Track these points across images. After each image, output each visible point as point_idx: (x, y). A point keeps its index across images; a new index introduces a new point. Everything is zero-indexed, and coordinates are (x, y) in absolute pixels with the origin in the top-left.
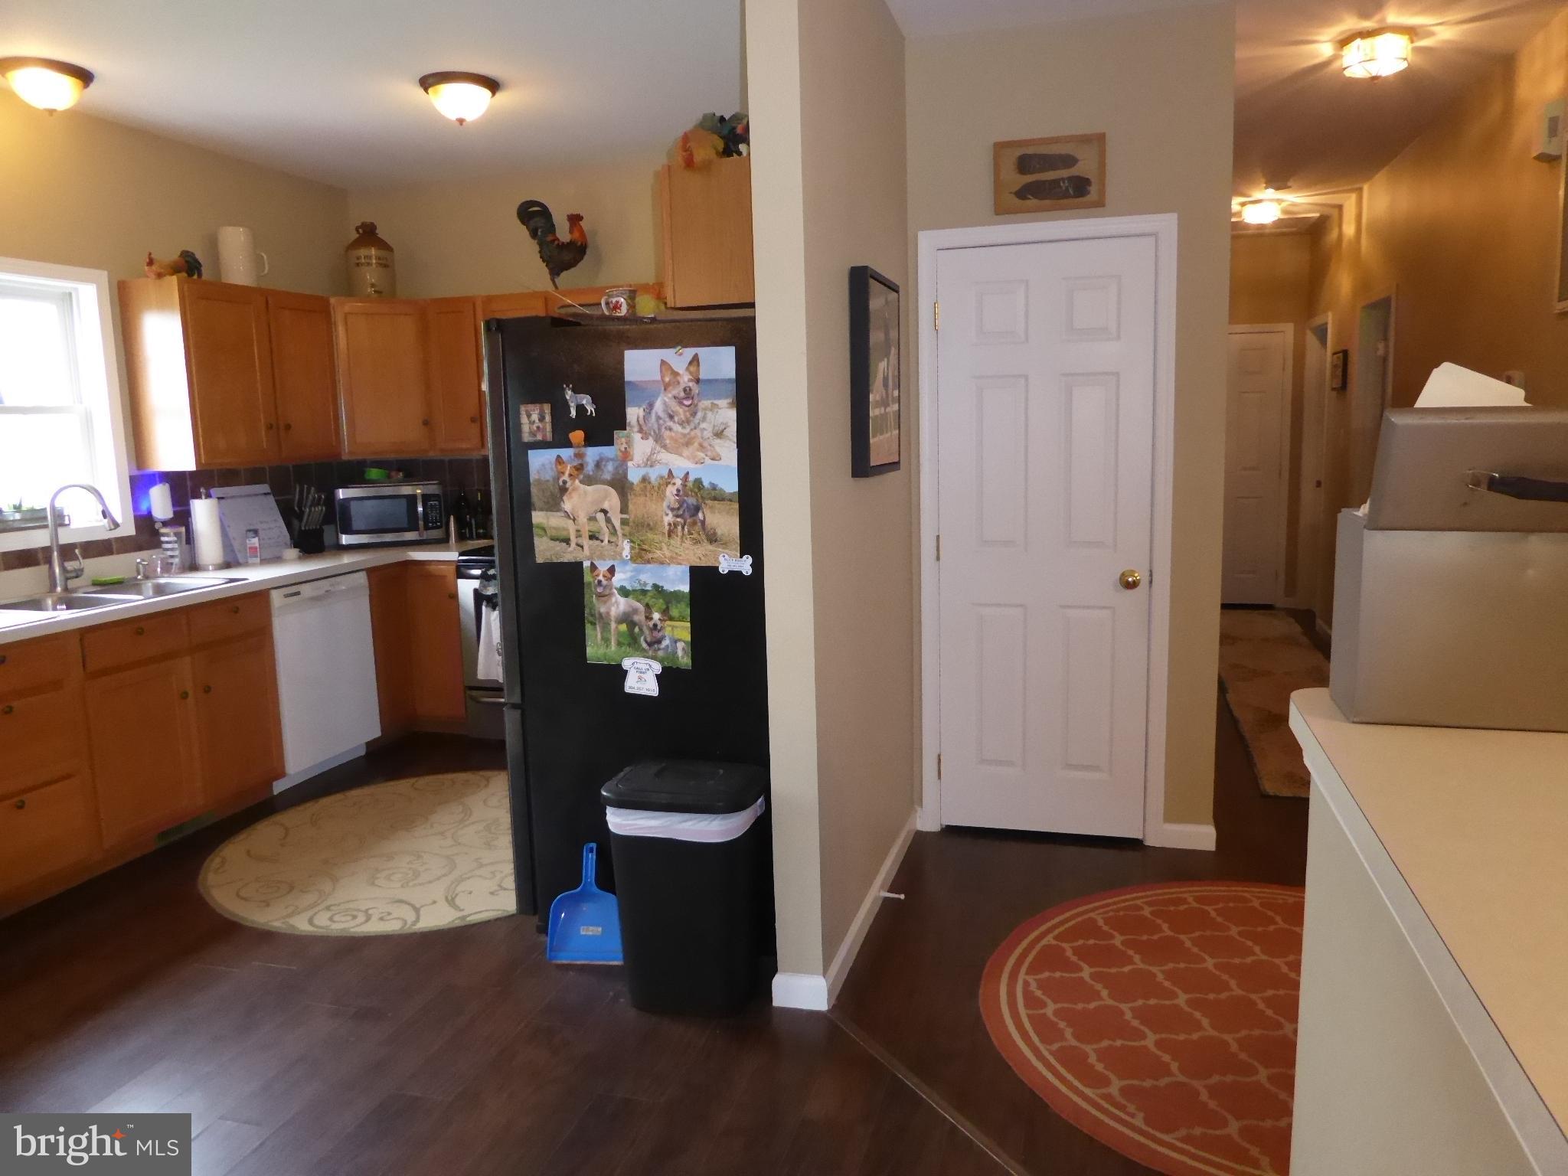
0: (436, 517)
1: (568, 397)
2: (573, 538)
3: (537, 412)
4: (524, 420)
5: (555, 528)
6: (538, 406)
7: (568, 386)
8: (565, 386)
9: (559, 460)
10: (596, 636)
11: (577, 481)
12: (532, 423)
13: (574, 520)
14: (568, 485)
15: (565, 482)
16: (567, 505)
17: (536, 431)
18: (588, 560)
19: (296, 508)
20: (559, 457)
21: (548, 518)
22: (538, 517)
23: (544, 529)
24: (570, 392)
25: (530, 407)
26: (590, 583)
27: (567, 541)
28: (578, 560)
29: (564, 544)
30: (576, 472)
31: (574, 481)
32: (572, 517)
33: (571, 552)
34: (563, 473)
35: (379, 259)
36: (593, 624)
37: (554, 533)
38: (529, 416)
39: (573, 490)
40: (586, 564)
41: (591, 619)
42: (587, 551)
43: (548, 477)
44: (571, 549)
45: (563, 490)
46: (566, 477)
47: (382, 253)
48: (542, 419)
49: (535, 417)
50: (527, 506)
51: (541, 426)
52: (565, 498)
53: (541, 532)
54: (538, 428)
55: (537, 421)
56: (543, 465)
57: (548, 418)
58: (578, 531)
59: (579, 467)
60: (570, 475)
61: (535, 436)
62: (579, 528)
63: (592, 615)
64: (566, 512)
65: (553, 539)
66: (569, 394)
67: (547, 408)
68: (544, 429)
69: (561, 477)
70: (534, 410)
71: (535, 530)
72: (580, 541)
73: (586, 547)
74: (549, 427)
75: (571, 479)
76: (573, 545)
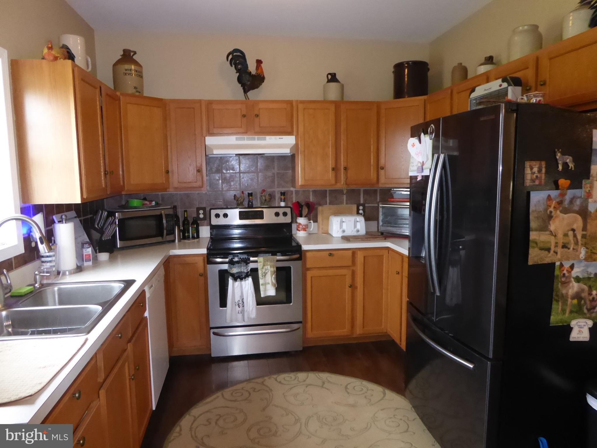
0: (171, 228)
1: (558, 157)
2: (553, 249)
3: (537, 166)
4: (528, 171)
5: (543, 242)
6: (538, 162)
7: (558, 150)
8: (556, 150)
9: (549, 197)
10: (558, 308)
11: (558, 212)
12: (533, 173)
13: (555, 236)
14: (553, 214)
15: (551, 212)
16: (552, 227)
17: (535, 179)
18: (559, 261)
19: (96, 226)
20: (549, 196)
21: (540, 236)
22: (533, 235)
23: (536, 243)
24: (559, 154)
25: (533, 163)
26: (558, 276)
27: (549, 250)
28: (553, 261)
29: (547, 252)
30: (558, 206)
31: (557, 211)
32: (554, 234)
33: (550, 257)
34: (550, 206)
35: (136, 71)
36: (557, 301)
37: (542, 245)
38: (532, 169)
39: (556, 217)
40: (558, 264)
41: (556, 298)
42: (559, 256)
43: (541, 209)
44: (550, 255)
45: (550, 217)
46: (551, 209)
47: (137, 68)
48: (540, 171)
49: (535, 169)
50: (527, 229)
51: (539, 176)
52: (551, 222)
53: (534, 245)
54: (537, 176)
55: (536, 172)
56: (539, 201)
57: (544, 170)
58: (556, 243)
59: (560, 202)
60: (554, 208)
61: (534, 182)
62: (557, 241)
63: (557, 296)
64: (551, 231)
65: (541, 249)
66: (558, 156)
67: (543, 164)
68: (541, 177)
69: (549, 209)
70: (535, 165)
71: (531, 244)
72: (556, 249)
73: (559, 253)
74: (543, 176)
75: (554, 210)
76: (552, 252)
